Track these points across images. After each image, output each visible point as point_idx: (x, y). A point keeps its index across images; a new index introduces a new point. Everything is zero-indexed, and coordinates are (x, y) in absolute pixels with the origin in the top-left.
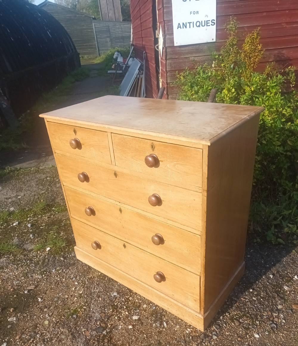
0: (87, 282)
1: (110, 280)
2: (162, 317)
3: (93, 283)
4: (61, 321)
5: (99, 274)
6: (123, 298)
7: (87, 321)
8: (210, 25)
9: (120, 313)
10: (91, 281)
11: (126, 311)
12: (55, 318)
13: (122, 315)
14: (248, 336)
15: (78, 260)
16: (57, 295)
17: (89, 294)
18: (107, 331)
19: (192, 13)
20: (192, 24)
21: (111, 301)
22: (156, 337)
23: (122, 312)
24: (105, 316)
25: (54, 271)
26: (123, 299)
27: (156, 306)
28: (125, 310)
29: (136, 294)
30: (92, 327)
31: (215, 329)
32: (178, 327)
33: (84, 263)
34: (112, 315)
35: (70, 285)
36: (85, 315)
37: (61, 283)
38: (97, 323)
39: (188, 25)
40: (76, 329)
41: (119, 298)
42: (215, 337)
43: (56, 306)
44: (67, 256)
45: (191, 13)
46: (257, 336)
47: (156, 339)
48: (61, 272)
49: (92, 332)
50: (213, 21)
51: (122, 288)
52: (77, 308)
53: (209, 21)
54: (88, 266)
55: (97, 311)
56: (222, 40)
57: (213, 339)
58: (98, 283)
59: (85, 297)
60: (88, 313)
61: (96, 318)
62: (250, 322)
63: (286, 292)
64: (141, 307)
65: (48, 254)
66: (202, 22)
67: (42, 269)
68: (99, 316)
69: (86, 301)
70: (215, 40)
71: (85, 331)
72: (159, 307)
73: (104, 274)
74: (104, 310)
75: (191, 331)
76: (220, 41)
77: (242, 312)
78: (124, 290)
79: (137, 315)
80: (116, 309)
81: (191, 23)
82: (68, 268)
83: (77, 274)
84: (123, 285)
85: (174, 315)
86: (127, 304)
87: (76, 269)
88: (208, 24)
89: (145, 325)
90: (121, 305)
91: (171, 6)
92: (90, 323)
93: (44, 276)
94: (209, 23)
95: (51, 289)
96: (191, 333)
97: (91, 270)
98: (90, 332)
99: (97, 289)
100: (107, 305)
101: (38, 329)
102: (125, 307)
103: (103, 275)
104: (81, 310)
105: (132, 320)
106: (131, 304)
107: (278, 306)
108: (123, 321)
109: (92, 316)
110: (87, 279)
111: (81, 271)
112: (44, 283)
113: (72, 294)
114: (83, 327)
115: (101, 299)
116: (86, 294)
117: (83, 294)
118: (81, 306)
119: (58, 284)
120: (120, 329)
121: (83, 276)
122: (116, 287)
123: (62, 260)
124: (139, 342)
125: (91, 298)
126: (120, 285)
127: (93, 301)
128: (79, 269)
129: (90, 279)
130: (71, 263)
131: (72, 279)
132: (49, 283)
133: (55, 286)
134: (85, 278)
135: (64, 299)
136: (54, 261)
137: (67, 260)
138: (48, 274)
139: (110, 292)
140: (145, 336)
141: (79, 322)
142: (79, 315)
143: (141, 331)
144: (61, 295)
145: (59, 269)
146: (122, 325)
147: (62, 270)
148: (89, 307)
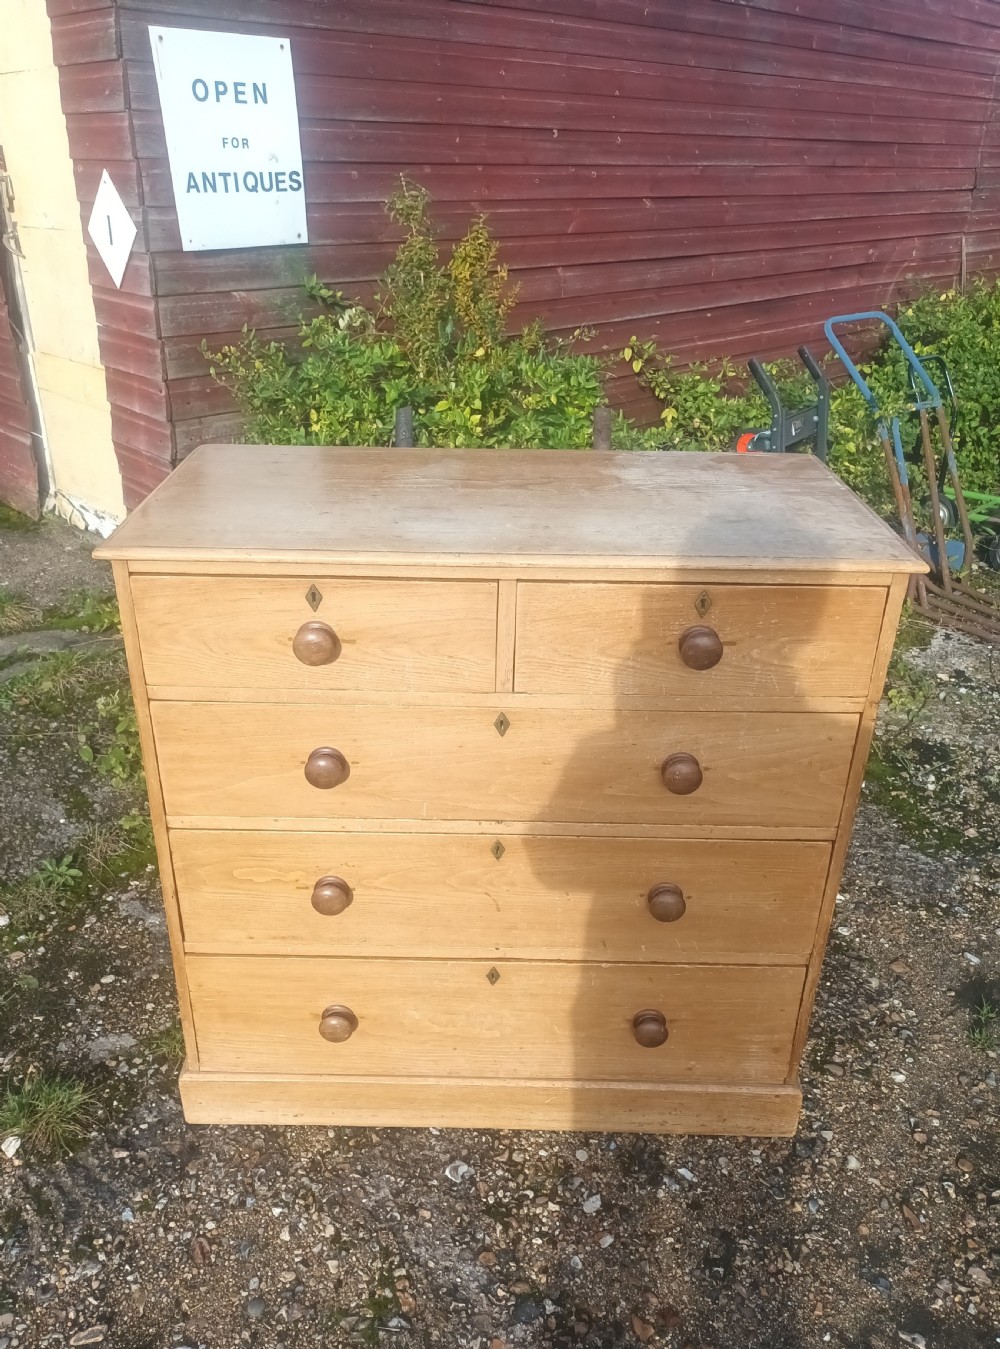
0: (314, 1186)
1: (392, 1134)
2: (657, 1159)
3: (338, 1176)
5: (331, 1134)
6: (494, 1171)
7: (457, 1311)
8: (285, 190)
9: (534, 1219)
10: (327, 1174)
11: (547, 1203)
13: (544, 1220)
14: (883, 1088)
15: (194, 1128)
16: (244, 1294)
17: (366, 1222)
18: (552, 1300)
19: (229, 141)
20: (231, 180)
21: (466, 1198)
22: (700, 1223)
23: (535, 1215)
24: (497, 1256)
25: (127, 1215)
26: (500, 1172)
27: (611, 1137)
28: (540, 1201)
29: (517, 1133)
30: (494, 1318)
31: (808, 1113)
32: (722, 1160)
33: (231, 1127)
34: (518, 1236)
35: (260, 1231)
36: (431, 1296)
37: (210, 1244)
38: (495, 1296)
39: (220, 181)
41: (482, 1175)
42: (828, 1135)
43: (279, 1334)
44: (128, 1133)
45: (224, 143)
46: (900, 1078)
47: (704, 1229)
48: (166, 1206)
49: (512, 1332)
50: (294, 177)
51: (459, 1141)
52: (372, 1294)
53: (284, 174)
54: (258, 1127)
55: (455, 1259)
56: (326, 238)
57: (830, 1142)
58: (359, 1168)
59: (363, 1239)
60: (431, 1282)
61: (476, 1284)
62: (856, 1052)
63: (852, 941)
64: (575, 1166)
65: (27, 1165)
66: (261, 174)
67: (64, 1237)
68: (482, 1270)
69: (378, 1249)
70: (304, 240)
72: (619, 1134)
73: (348, 1127)
74: (474, 1239)
75: (763, 1152)
76: (321, 242)
77: (819, 1036)
78: (471, 1142)
79: (588, 1197)
80: (509, 1214)
81: (229, 174)
82: (184, 1175)
83: (245, 1175)
84: (455, 1130)
85: (681, 1136)
86: (524, 1181)
87: (221, 1164)
88: (281, 186)
89: (640, 1211)
90: (508, 1194)
91: (159, 111)
92: (476, 1310)
93: (102, 1257)
94: (283, 181)
95: (192, 1286)
96: (768, 1156)
97: (285, 1137)
98: (503, 1338)
99: (378, 1188)
100: (466, 1217)
102: (531, 1194)
103: (348, 1131)
104: (394, 1290)
105: (588, 1220)
106: (536, 1175)
107: (870, 983)
108: (567, 1238)
109: (456, 1286)
110: (303, 1175)
111: (248, 1159)
112: (135, 1282)
113: (297, 1256)
114: (463, 1336)
115: (427, 1214)
116: (358, 1226)
117: (346, 1232)
118: (382, 1275)
119: (205, 1255)
120: (580, 1266)
121: (278, 1173)
122: (437, 1148)
123: (122, 1159)
124: (670, 1269)
125: (391, 1229)
126: (445, 1134)
127: (406, 1234)
128: (232, 1158)
129: (314, 1167)
130: (175, 1150)
131: (242, 1204)
132: (157, 1271)
133: (199, 1268)
134: (293, 1175)
135: (287, 1290)
136: (92, 1181)
137: (143, 1149)
138: (116, 1242)
139: (432, 1173)
140: (670, 1240)
141: (431, 1330)
142: (405, 1309)
143: (645, 1233)
144: (263, 1285)
145: (146, 1197)
146: (576, 1253)
147: (161, 1195)
148: (417, 1262)
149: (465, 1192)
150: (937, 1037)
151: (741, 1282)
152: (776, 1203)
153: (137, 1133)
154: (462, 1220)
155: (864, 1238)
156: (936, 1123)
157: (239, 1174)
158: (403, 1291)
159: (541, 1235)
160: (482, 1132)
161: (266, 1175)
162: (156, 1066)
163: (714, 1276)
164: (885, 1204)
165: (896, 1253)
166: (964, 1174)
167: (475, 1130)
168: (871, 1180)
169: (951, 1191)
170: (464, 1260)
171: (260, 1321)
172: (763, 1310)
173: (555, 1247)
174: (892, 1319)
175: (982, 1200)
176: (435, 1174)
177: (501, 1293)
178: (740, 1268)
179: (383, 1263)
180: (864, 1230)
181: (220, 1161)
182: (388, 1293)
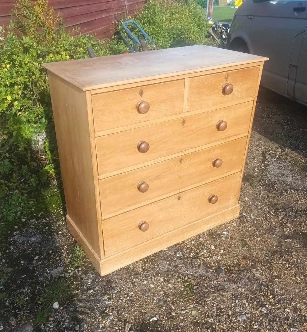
0: (149, 273)
1: (155, 255)
2: (217, 233)
3: (152, 269)
4: (196, 300)
5: (141, 262)
6: (186, 251)
7: (206, 278)
10: (149, 270)
11: (203, 251)
12: (190, 305)
13: (206, 254)
16: (155, 301)
18: (222, 267)
21: (186, 258)
22: (235, 240)
23: (203, 254)
24: (203, 265)
25: (107, 302)
26: (188, 250)
28: (201, 251)
29: (183, 242)
30: (214, 276)
32: (229, 227)
33: (113, 272)
34: (203, 260)
35: (145, 288)
36: (198, 279)
37: (136, 297)
38: (210, 272)
40: (213, 287)
41: (184, 253)
44: (87, 287)
47: (237, 241)
48: (115, 296)
49: (220, 276)
51: (173, 249)
52: (184, 286)
54: (121, 269)
55: (195, 270)
58: (156, 265)
59: (171, 277)
60: (195, 277)
61: (204, 272)
64: (202, 242)
65: (65, 307)
67: (95, 315)
68: (203, 269)
69: (177, 277)
71: (217, 281)
72: (205, 232)
73: (144, 258)
74: (195, 265)
75: (235, 222)
78: (175, 248)
79: (210, 246)
80: (198, 257)
82: (113, 287)
83: (129, 280)
84: (170, 247)
85: (217, 227)
86: (194, 249)
89: (222, 244)
90: (193, 253)
92: (209, 276)
95: (140, 307)
96: (237, 223)
97: (130, 268)
98: (220, 278)
99: (164, 266)
101: (200, 321)
102: (198, 251)
103: (145, 259)
104: (188, 282)
105: (214, 250)
106: (196, 247)
108: (214, 255)
109: (201, 274)
110: (144, 273)
111: (126, 276)
112: (125, 314)
113: (159, 288)
114: (212, 282)
115: (181, 265)
116: (168, 275)
117: (166, 278)
118: (182, 281)
119: (137, 299)
120: (221, 259)
121: (137, 275)
122: (169, 252)
123: (92, 292)
124: (238, 251)
125: (175, 272)
126: (168, 249)
127: (180, 271)
128: (121, 278)
129: (144, 270)
130: (104, 284)
131: (135, 286)
132: (128, 309)
133: (138, 303)
134: (141, 274)
135: (164, 295)
136: (89, 301)
137: (95, 288)
138: (111, 309)
139: (173, 258)
140: (233, 246)
141: (204, 284)
142: (194, 284)
143: (227, 247)
144: (158, 297)
145: (108, 296)
146: (218, 257)
147: (112, 294)
148: (188, 275)
149: (184, 257)
150: (246, 189)
151: (252, 246)
152: (245, 230)
153: (89, 285)
154: (189, 263)
155: (265, 228)
156: (260, 204)
157: (127, 280)
158: (190, 281)
159: (207, 257)
160: (176, 245)
161: (134, 277)
162: (77, 270)
163: (246, 247)
164: (264, 221)
165: (273, 228)
166: (272, 210)
167: (174, 245)
168: (258, 218)
169: (273, 214)
170: (198, 269)
171: (165, 304)
172: (260, 248)
173: (213, 258)
174: (281, 239)
175: (279, 213)
176: (174, 258)
177: (211, 271)
178: (250, 244)
179: (180, 279)
180: (264, 227)
181: (119, 280)
182: (187, 283)
